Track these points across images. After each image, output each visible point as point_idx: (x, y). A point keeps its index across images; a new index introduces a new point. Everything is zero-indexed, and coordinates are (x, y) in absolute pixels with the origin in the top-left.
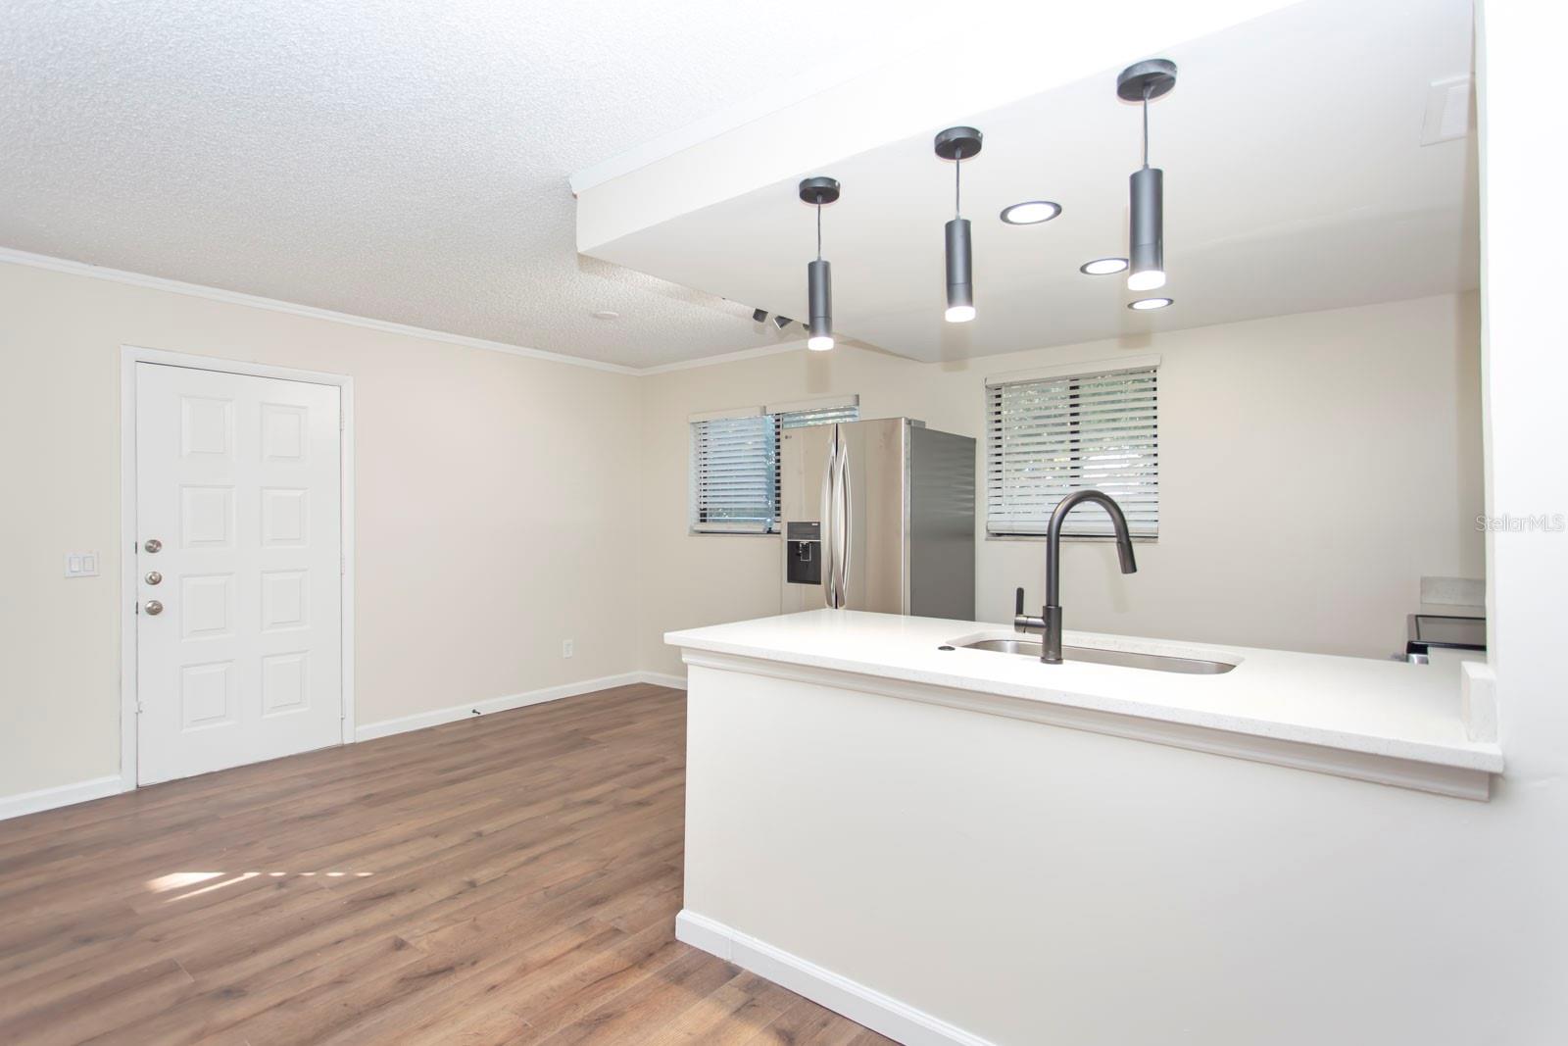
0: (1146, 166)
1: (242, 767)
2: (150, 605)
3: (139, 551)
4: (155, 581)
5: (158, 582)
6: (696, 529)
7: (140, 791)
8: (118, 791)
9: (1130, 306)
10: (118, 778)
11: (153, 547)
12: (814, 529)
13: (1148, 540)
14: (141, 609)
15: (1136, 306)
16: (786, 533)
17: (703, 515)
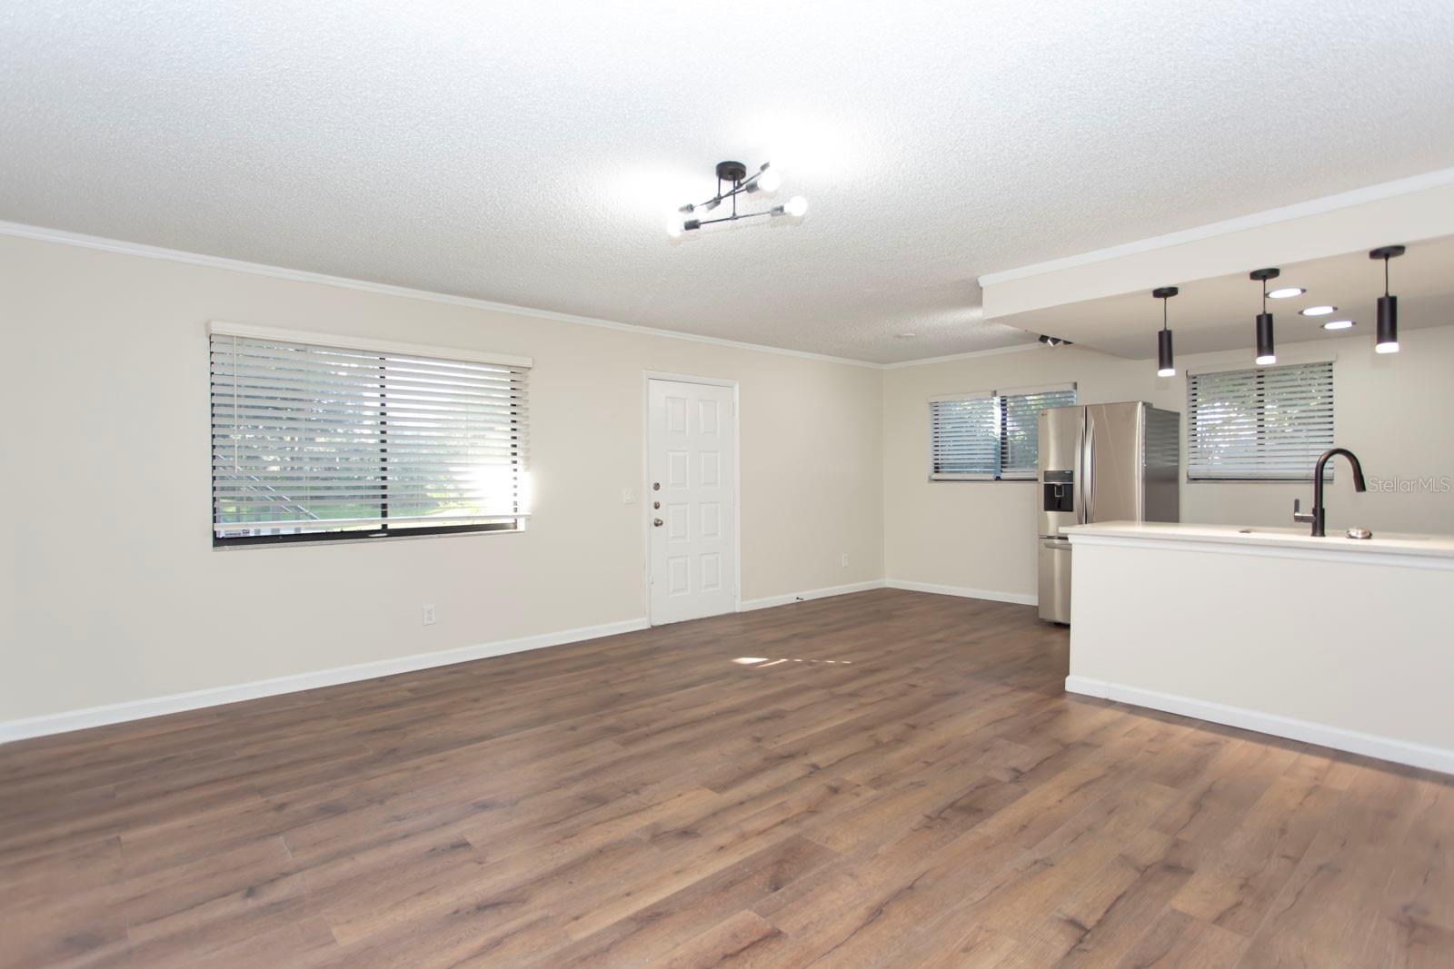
0: (1387, 294)
2: (656, 520)
3: (650, 488)
4: (658, 506)
6: (931, 478)
7: (654, 628)
10: (645, 619)
11: (657, 487)
12: (1068, 476)
14: (652, 522)
16: (1041, 479)
17: (937, 468)
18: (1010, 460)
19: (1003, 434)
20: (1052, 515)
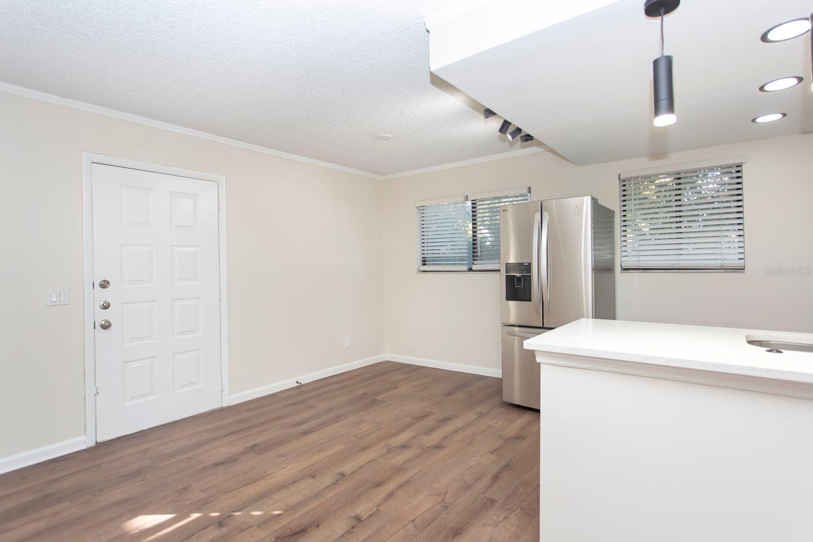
1: (162, 425)
2: (103, 322)
3: (95, 287)
4: (106, 307)
5: (108, 307)
6: (420, 269)
7: (99, 446)
8: (84, 447)
9: (754, 120)
10: (84, 438)
11: (104, 285)
12: (527, 268)
13: (738, 271)
14: (98, 325)
15: (757, 120)
16: (503, 270)
17: (424, 261)
18: (479, 254)
19: (474, 236)
20: (512, 304)
